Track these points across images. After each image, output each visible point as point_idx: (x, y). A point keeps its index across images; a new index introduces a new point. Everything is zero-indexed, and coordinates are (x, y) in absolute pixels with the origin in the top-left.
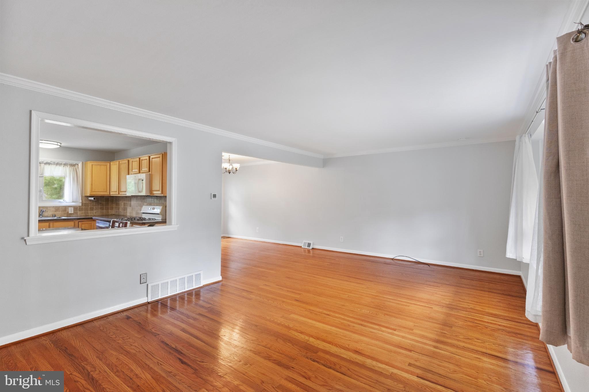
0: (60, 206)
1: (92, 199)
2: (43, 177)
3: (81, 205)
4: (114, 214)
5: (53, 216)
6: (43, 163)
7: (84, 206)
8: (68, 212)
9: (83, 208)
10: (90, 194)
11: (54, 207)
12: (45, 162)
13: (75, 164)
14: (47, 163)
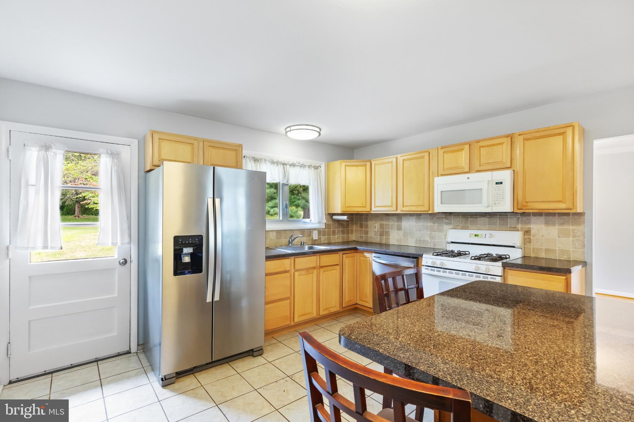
0: (305, 229)
1: (345, 218)
2: (288, 184)
3: (324, 227)
4: (354, 241)
5: (301, 243)
6: (288, 165)
7: (328, 229)
8: (312, 238)
9: (326, 231)
10: (343, 211)
11: (299, 230)
12: (290, 163)
13: (318, 165)
14: (293, 165)
